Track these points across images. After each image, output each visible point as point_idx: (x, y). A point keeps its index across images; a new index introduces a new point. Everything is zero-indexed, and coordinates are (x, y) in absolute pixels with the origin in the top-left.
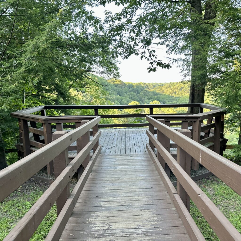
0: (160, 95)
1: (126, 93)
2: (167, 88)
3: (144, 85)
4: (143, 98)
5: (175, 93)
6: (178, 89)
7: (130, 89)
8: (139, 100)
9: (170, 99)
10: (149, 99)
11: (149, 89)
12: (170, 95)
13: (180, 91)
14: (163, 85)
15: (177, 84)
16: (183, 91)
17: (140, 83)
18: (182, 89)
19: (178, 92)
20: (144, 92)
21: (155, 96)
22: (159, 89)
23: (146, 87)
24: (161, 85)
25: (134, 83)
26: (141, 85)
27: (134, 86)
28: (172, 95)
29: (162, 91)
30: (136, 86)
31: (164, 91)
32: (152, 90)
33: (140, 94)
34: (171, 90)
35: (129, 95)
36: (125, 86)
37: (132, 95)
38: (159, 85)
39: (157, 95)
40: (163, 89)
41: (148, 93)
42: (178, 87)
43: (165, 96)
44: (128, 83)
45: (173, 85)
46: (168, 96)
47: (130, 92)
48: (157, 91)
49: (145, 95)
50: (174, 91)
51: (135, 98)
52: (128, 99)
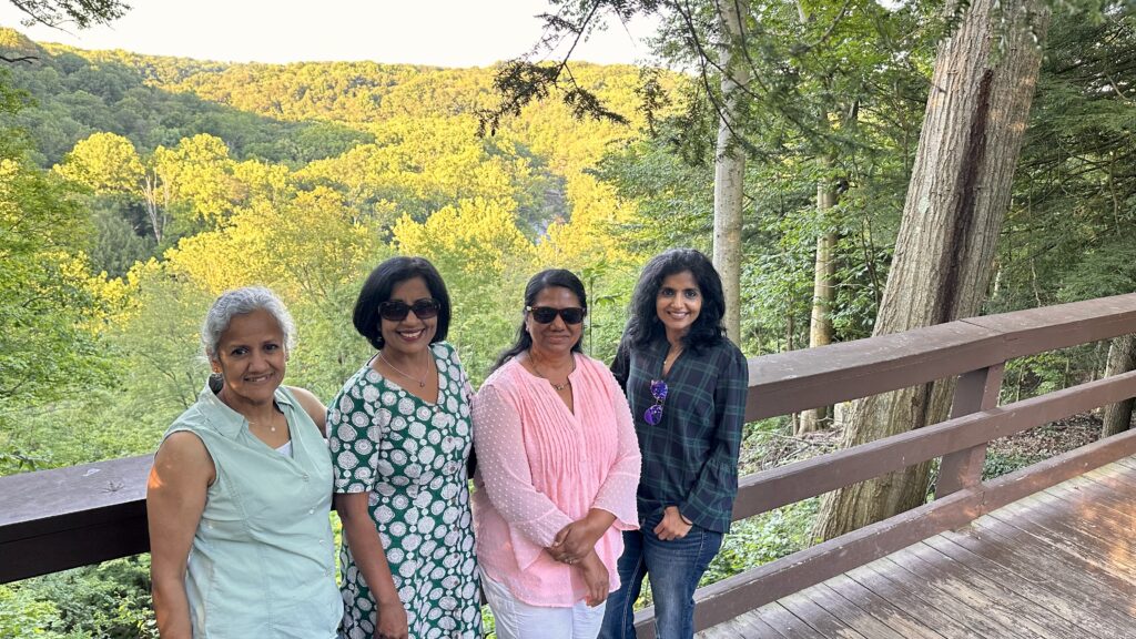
0: (217, 110)
1: (54, 91)
2: (242, 85)
3: (135, 62)
4: (141, 122)
5: (278, 106)
6: (289, 91)
7: (72, 77)
8: (120, 126)
9: (262, 131)
10: (171, 126)
11: (158, 80)
12: (258, 112)
13: (296, 101)
14: (220, 70)
15: (281, 71)
16: (310, 102)
17: (114, 54)
18: (304, 93)
19: (289, 105)
20: (145, 95)
21: (194, 113)
22: (207, 87)
23: (148, 72)
24: (211, 70)
25: (88, 52)
26: (119, 61)
27: (90, 65)
28: (266, 114)
29: (220, 94)
30: (98, 63)
31: (229, 94)
32: (176, 89)
33: (125, 100)
34: (260, 92)
35: (68, 102)
36: (46, 60)
37: (83, 103)
38: (203, 70)
39: (203, 112)
40: (227, 85)
41: (165, 100)
42: (287, 84)
43: (239, 118)
44: (55, 50)
45: (266, 74)
46: (252, 116)
47: (73, 90)
48: (198, 94)
49: (146, 107)
50: (273, 98)
51: (102, 117)
52: (68, 119)
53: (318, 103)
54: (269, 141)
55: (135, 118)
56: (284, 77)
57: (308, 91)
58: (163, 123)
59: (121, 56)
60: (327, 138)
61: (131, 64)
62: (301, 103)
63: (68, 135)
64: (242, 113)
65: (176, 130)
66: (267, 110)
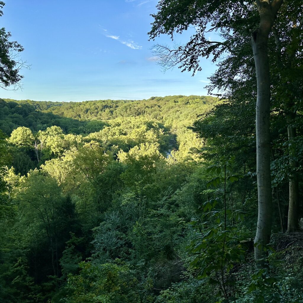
0: (60, 118)
1: (7, 114)
2: (67, 110)
3: (33, 104)
4: (34, 123)
5: (79, 116)
6: (83, 111)
7: (13, 109)
8: (28, 125)
9: (74, 124)
10: (44, 124)
11: (41, 109)
12: (73, 118)
13: (85, 114)
14: (60, 105)
15: (80, 104)
16: (90, 114)
17: (27, 101)
18: (88, 111)
19: (83, 115)
20: (36, 114)
21: (52, 119)
22: (56, 111)
23: (37, 107)
24: (57, 105)
25: (18, 101)
26: (28, 103)
27: (18, 105)
28: (75, 119)
29: (60, 113)
30: (21, 105)
31: (63, 113)
32: (45, 112)
33: (29, 116)
34: (73, 111)
35: (11, 117)
36: (5, 104)
37: (16, 117)
38: (55, 105)
39: (54, 119)
40: (62, 110)
41: (42, 115)
42: (82, 108)
43: (66, 120)
44: (8, 101)
45: (75, 106)
46: (71, 120)
47: (13, 113)
48: (53, 113)
49: (36, 118)
50: (78, 113)
51: (22, 122)
52: (11, 123)
53: (93, 114)
54: (76, 127)
55: (32, 122)
56: (81, 106)
57: (89, 110)
58: (41, 123)
59: (29, 102)
60: (95, 125)
61: (32, 104)
62: (86, 115)
63: (11, 128)
64: (67, 118)
65: (46, 125)
66: (75, 117)
